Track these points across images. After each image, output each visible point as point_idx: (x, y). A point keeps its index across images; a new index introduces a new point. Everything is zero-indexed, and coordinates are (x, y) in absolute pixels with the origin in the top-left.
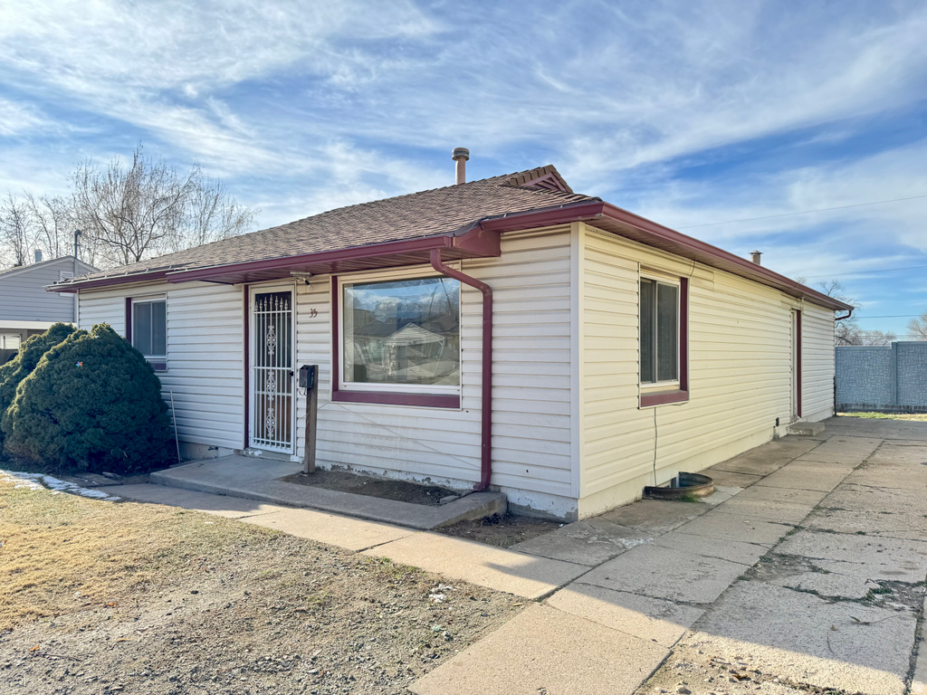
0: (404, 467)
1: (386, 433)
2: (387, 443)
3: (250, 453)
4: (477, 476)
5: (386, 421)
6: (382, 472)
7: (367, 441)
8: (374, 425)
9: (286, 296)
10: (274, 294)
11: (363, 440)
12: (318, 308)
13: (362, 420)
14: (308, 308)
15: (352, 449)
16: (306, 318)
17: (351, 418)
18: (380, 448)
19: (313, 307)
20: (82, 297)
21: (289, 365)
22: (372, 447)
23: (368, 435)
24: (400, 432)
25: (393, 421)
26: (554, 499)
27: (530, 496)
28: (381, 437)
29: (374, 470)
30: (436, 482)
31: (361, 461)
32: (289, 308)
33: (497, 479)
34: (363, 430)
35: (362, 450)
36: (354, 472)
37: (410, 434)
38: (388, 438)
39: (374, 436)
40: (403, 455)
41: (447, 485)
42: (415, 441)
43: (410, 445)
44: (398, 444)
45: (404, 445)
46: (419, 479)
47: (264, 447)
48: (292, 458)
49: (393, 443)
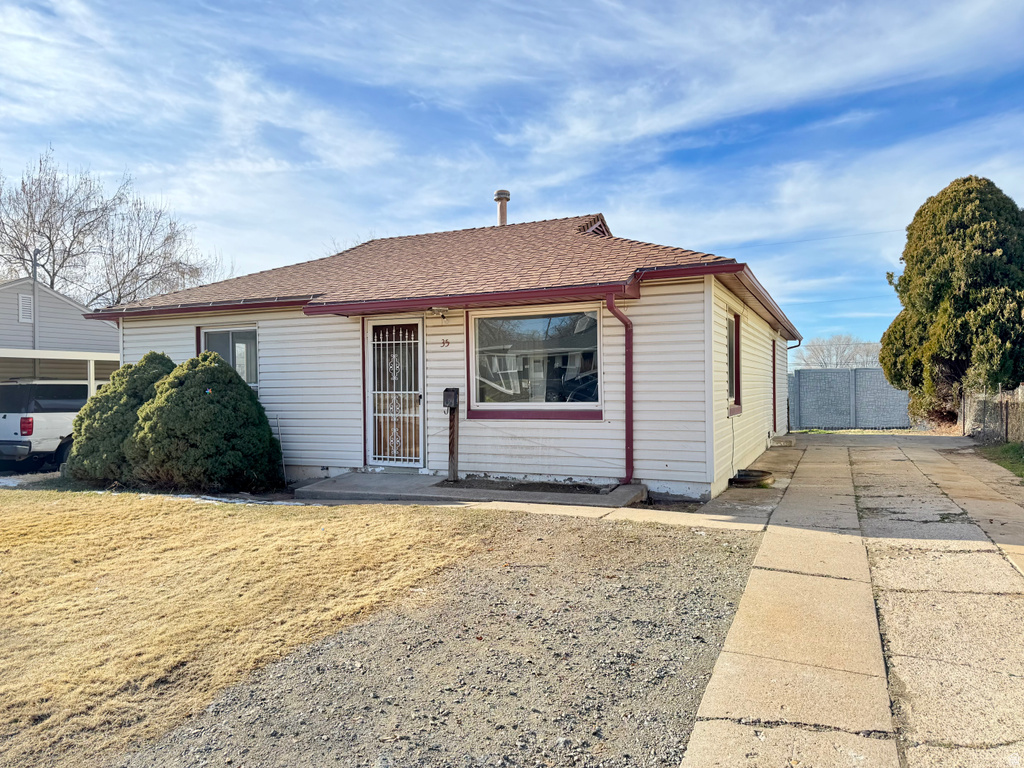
0: (547, 471)
1: (526, 443)
2: (528, 452)
3: (370, 470)
4: (623, 474)
5: (527, 434)
6: (521, 477)
7: (508, 451)
8: (515, 438)
9: (412, 329)
10: (398, 327)
11: (502, 451)
12: (450, 338)
13: (501, 434)
14: (440, 339)
15: (490, 459)
16: (438, 347)
17: (489, 433)
18: (520, 456)
19: (445, 337)
20: (127, 325)
21: (416, 389)
22: (512, 456)
24: (540, 441)
25: (534, 433)
26: (690, 485)
27: (669, 485)
28: (522, 447)
29: (513, 476)
30: (577, 480)
31: (501, 468)
32: (416, 338)
33: (637, 474)
35: (502, 459)
36: (491, 479)
37: (552, 443)
38: (528, 447)
39: (514, 447)
40: (546, 461)
41: (589, 482)
42: (557, 448)
43: (552, 452)
44: (540, 452)
45: (546, 452)
46: (561, 480)
47: (386, 463)
48: (420, 471)
49: (534, 452)
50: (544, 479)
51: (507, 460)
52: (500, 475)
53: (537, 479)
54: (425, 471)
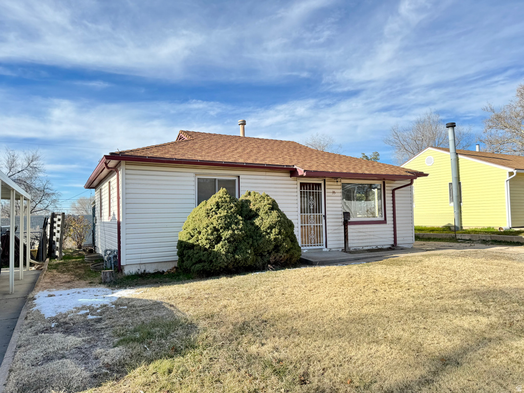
0: (370, 244)
1: (364, 234)
2: (365, 237)
4: (393, 243)
5: (364, 230)
6: (361, 248)
7: (358, 238)
8: (360, 232)
9: (320, 185)
11: (356, 238)
12: (336, 191)
13: (355, 231)
14: (332, 191)
16: (331, 194)
18: (362, 239)
19: (334, 190)
21: (320, 213)
22: (359, 239)
23: (357, 236)
24: (369, 233)
25: (366, 230)
26: (409, 244)
27: (404, 245)
28: (362, 236)
30: (379, 247)
34: (355, 234)
35: (356, 241)
37: (372, 233)
38: (364, 236)
39: (360, 236)
42: (373, 235)
43: (372, 237)
44: (368, 237)
45: (371, 237)
46: (374, 247)
47: (308, 248)
48: (323, 250)
49: (366, 237)
50: (369, 248)
51: (358, 241)
52: (354, 248)
53: (366, 248)
54: (325, 250)
